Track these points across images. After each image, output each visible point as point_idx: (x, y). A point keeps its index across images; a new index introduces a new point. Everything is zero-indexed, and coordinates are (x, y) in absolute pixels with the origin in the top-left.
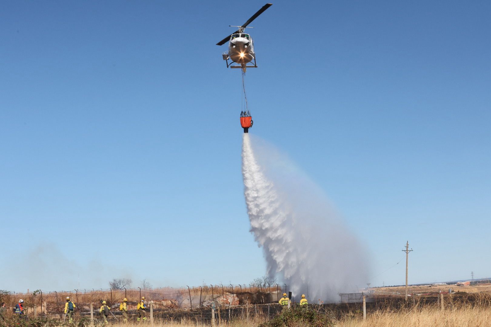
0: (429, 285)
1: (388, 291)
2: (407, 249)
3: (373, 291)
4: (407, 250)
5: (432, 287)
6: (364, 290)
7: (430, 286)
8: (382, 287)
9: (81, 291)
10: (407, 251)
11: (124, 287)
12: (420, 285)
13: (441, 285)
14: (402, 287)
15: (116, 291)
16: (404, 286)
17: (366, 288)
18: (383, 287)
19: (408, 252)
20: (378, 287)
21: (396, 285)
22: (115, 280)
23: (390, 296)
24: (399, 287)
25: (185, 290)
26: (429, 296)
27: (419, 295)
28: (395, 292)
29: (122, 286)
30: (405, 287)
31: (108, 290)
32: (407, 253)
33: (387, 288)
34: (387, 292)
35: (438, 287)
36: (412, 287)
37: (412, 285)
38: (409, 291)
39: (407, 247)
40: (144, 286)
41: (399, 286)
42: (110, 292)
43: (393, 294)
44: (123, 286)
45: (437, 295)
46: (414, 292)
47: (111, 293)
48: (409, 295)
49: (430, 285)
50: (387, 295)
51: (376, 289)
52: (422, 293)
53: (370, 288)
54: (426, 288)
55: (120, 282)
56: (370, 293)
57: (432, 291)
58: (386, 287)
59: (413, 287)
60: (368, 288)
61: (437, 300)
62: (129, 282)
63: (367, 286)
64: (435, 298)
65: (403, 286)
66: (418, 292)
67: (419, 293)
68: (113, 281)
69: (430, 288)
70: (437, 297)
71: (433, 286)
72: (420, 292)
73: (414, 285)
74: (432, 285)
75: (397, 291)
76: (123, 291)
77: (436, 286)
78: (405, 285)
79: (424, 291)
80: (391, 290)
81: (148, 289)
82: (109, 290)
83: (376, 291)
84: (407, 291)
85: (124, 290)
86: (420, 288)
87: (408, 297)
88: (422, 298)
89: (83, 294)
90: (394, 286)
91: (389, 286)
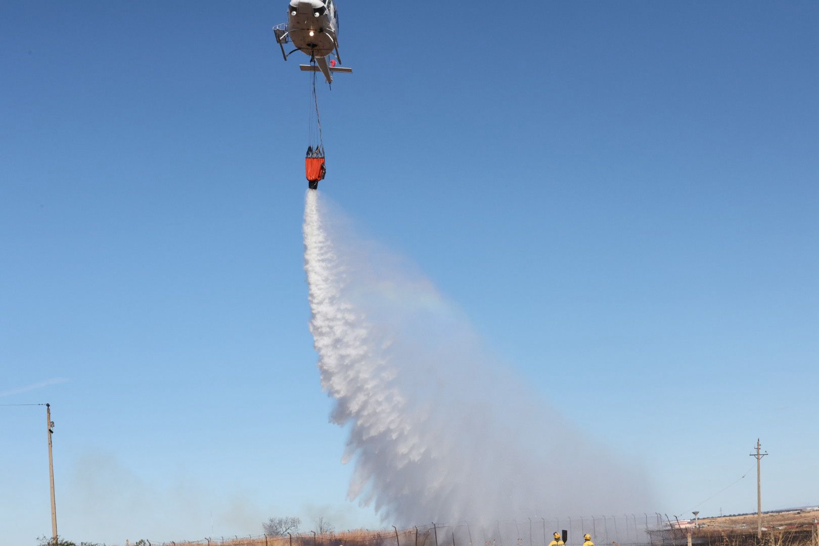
0: (797, 512)
1: (728, 523)
2: (758, 452)
3: (704, 524)
4: (758, 454)
5: (803, 515)
6: (689, 523)
7: (799, 513)
8: (718, 517)
9: (215, 541)
10: (758, 456)
11: (288, 531)
12: (781, 511)
13: (816, 510)
14: (752, 516)
15: (275, 539)
16: (755, 513)
17: (691, 520)
18: (720, 517)
19: (760, 456)
20: (713, 517)
21: (741, 513)
22: (272, 521)
23: (732, 532)
24: (747, 516)
25: (389, 533)
26: (797, 530)
27: (780, 528)
28: (740, 525)
29: (284, 530)
30: (756, 516)
31: (261, 537)
32: (758, 459)
33: (728, 518)
34: (728, 525)
35: (812, 514)
36: (768, 515)
37: (768, 513)
38: (763, 522)
39: (758, 449)
40: (321, 529)
41: (747, 514)
42: (264, 540)
43: (739, 528)
44: (286, 531)
45: (811, 527)
46: (771, 523)
47: (267, 542)
48: (764, 529)
49: (799, 511)
50: (728, 530)
51: (709, 521)
52: (786, 525)
53: (698, 519)
54: (791, 516)
55: (280, 523)
56: (699, 527)
57: (802, 520)
58: (725, 516)
59: (770, 515)
60: (695, 519)
61: (811, 536)
62: (295, 522)
63: (693, 516)
64: (807, 532)
65: (753, 514)
66: (779, 523)
67: (781, 525)
68: (268, 522)
69: (798, 515)
70: (811, 532)
71: (804, 512)
72: (783, 523)
73: (772, 512)
74: (801, 510)
75: (744, 523)
76: (286, 537)
77: (809, 512)
78: (757, 511)
79: (789, 522)
80: (735, 522)
81: (328, 533)
82: (263, 538)
83: (709, 524)
84: (760, 522)
85: (288, 536)
86: (783, 516)
87: (762, 531)
88: (786, 534)
89: (220, 545)
90: (739, 515)
91: (730, 516)
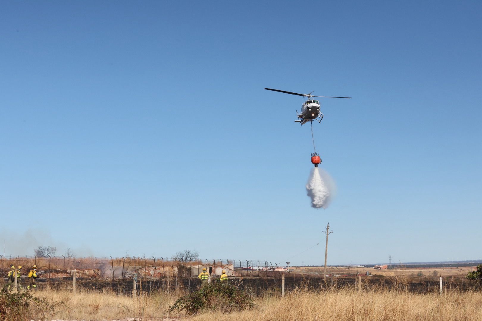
0: (347, 267)
1: (307, 271)
2: (327, 231)
3: (292, 270)
4: (327, 232)
5: (351, 269)
6: (284, 269)
7: (348, 268)
8: (301, 266)
9: (6, 257)
10: (327, 233)
11: (49, 255)
12: (338, 266)
13: (359, 267)
14: (321, 267)
15: (41, 258)
16: (323, 266)
17: (285, 267)
18: (302, 266)
19: (329, 233)
20: (298, 266)
21: (315, 265)
22: (40, 248)
23: (308, 276)
24: (318, 267)
25: (108, 261)
26: (346, 278)
27: (337, 276)
28: (314, 272)
29: (47, 254)
30: (323, 267)
31: (33, 257)
32: (327, 234)
33: (307, 267)
34: (306, 272)
35: (356, 269)
36: (330, 268)
37: (330, 266)
38: (327, 272)
39: (328, 229)
40: (68, 255)
41: (318, 266)
42: (34, 259)
43: (312, 273)
44: (48, 254)
45: (355, 277)
46: (332, 272)
47: (36, 260)
48: (327, 276)
49: (349, 267)
50: (307, 274)
51: (296, 268)
52: (340, 274)
53: (289, 267)
54: (343, 269)
55: (44, 249)
56: (290, 271)
57: (350, 272)
58: (305, 266)
59: (332, 268)
60: (287, 267)
61: (355, 282)
62: (53, 250)
63: (286, 265)
64: (353, 279)
65: (321, 266)
66: (336, 273)
67: (338, 274)
68: (38, 249)
69: (348, 269)
70: (355, 279)
71: (351, 267)
72: (338, 273)
73: (333, 266)
74: (350, 266)
75: (316, 271)
76: (47, 258)
77: (355, 268)
78: (324, 265)
79: (342, 273)
80: (310, 270)
81: (72, 258)
82: (34, 258)
83: (295, 270)
84: (325, 271)
85: (49, 258)
86: (339, 269)
87: (326, 277)
88: (339, 279)
89: (8, 260)
90: (313, 266)
91: (308, 266)
